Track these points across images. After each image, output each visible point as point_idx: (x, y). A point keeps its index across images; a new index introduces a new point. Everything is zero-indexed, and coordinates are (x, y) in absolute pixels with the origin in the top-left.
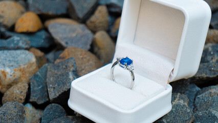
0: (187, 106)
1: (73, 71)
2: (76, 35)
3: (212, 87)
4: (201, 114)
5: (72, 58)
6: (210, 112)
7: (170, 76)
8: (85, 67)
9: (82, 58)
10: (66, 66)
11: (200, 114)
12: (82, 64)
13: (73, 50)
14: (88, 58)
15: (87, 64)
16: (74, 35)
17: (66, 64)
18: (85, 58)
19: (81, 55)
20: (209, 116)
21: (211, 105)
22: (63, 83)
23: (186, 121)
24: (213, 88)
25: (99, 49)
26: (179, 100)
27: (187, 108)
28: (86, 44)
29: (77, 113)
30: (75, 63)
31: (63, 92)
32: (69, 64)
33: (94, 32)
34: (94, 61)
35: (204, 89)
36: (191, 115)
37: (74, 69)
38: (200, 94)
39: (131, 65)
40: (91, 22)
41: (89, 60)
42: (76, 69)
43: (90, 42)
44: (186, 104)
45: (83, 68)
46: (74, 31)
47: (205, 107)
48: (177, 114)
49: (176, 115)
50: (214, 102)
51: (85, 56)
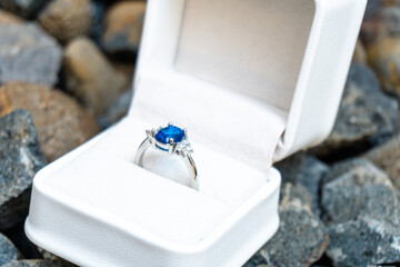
0: (311, 213)
1: (30, 145)
2: (21, 52)
3: (356, 161)
4: (342, 230)
5: (21, 112)
6: (364, 225)
7: (277, 148)
8: (55, 131)
9: (46, 109)
10: (9, 133)
11: (340, 228)
12: (46, 123)
13: (19, 89)
14: (60, 107)
15: (59, 123)
16: (15, 50)
17: (8, 128)
18: (53, 108)
19: (41, 100)
20: (362, 234)
21: (363, 207)
22: (6, 177)
23: (312, 249)
24: (359, 165)
25: (80, 81)
26: (291, 200)
27: (310, 217)
28: (46, 71)
29: (44, 251)
30: (32, 124)
31: (7, 199)
32: (15, 128)
33: (63, 42)
34: (76, 113)
35: (337, 167)
36: (320, 233)
37: (32, 140)
38: (330, 180)
39: (184, 142)
40: (53, 18)
41: (62, 114)
42: (36, 139)
43: (55, 67)
44: (307, 208)
45: (50, 132)
46: (13, 41)
47: (347, 211)
48: (291, 234)
49: (288, 238)
50: (367, 199)
51: (52, 103)
